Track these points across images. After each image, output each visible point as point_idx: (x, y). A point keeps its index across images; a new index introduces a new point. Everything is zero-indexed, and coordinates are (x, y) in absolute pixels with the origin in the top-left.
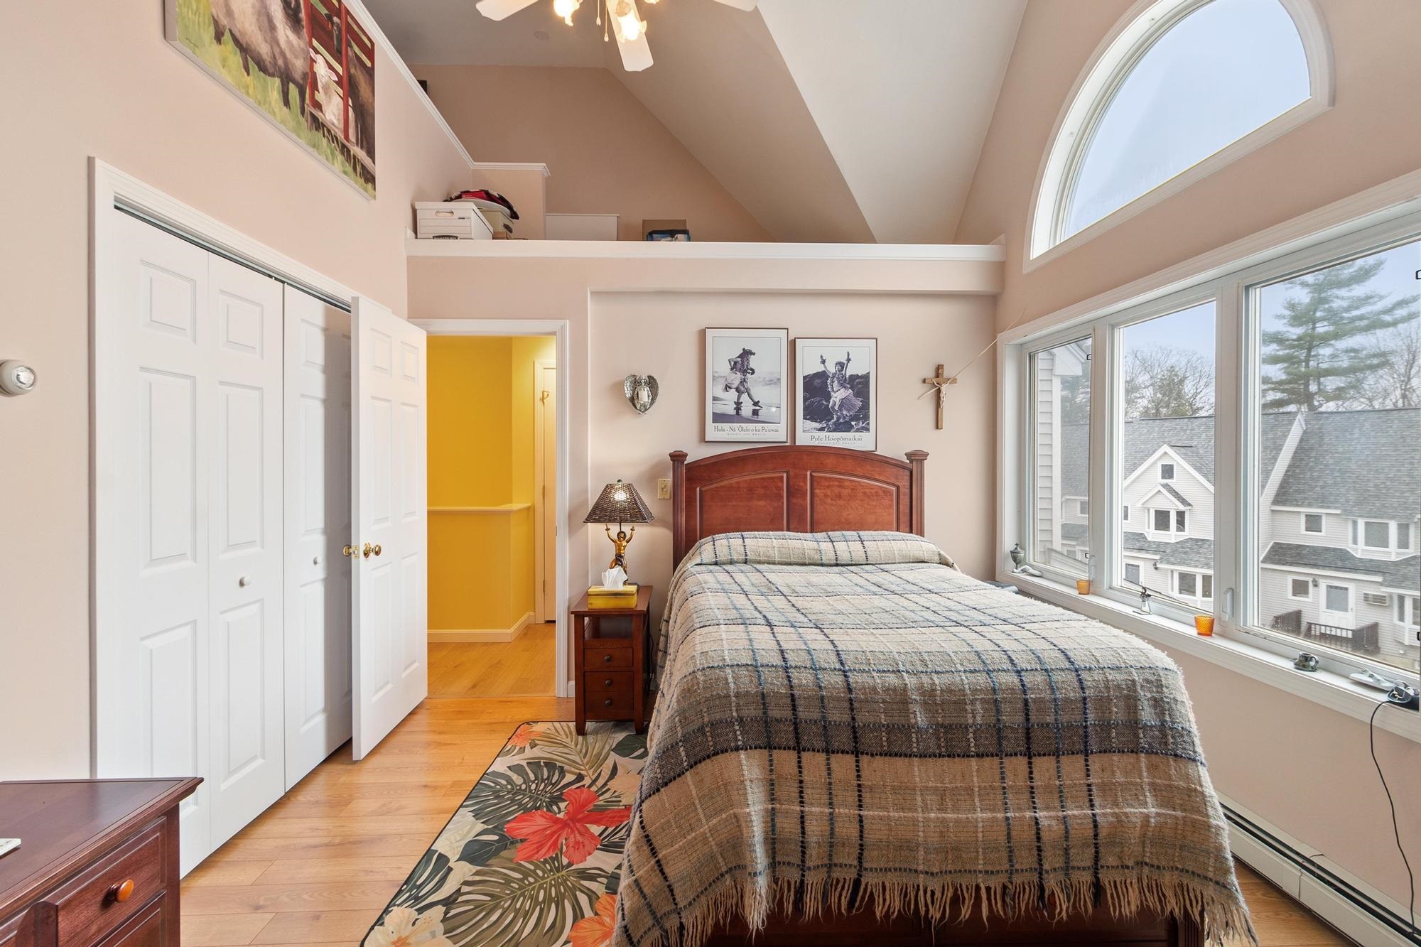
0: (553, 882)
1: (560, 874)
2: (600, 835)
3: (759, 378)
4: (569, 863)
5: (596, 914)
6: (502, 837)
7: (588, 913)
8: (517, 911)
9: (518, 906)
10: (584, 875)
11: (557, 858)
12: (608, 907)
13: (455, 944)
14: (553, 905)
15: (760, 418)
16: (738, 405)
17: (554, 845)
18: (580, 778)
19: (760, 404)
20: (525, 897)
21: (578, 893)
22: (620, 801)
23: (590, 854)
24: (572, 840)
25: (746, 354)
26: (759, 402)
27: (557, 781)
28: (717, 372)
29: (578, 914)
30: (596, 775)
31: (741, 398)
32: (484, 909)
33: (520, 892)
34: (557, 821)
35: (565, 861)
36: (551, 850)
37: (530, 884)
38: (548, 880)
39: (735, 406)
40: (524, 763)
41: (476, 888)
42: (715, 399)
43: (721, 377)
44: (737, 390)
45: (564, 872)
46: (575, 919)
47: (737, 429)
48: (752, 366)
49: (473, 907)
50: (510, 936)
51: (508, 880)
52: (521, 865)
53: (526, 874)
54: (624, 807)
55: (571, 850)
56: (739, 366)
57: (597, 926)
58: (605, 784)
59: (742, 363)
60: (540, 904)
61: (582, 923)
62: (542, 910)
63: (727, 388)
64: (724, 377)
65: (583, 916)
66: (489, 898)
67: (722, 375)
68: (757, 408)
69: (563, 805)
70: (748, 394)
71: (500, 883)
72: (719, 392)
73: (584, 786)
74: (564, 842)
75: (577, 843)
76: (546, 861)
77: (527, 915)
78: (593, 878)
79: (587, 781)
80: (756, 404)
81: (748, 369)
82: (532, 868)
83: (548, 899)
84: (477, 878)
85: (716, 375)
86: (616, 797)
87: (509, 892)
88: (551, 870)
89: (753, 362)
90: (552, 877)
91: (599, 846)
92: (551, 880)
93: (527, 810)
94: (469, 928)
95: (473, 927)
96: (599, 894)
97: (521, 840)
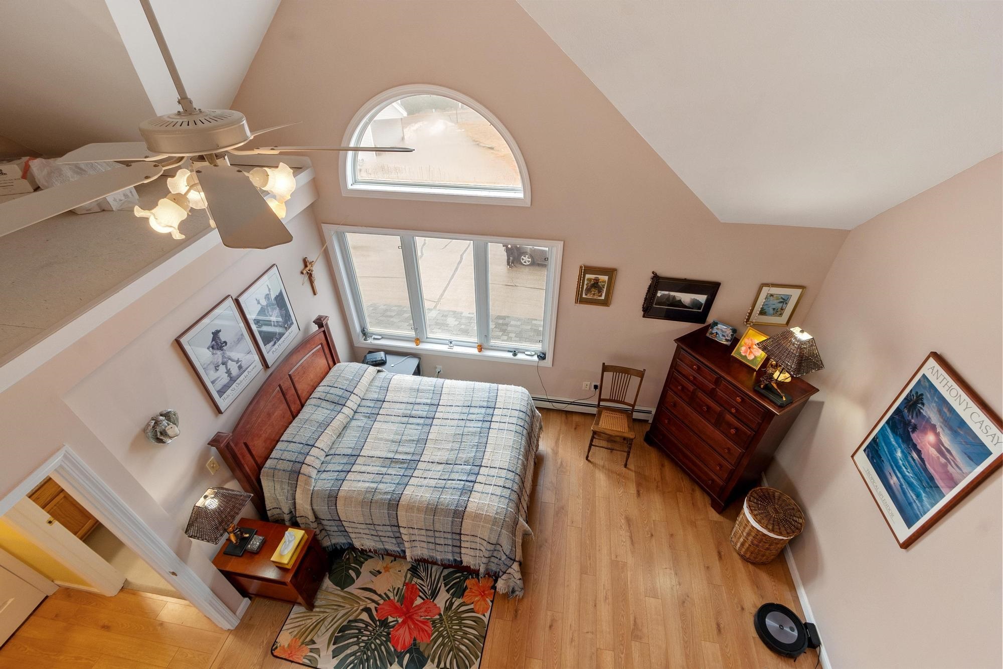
0: (449, 622)
1: (445, 620)
2: (423, 599)
3: (231, 343)
4: (439, 615)
5: (473, 603)
6: (409, 651)
7: (472, 606)
8: (462, 638)
9: (460, 638)
10: (448, 608)
11: (434, 622)
12: (470, 598)
13: (474, 664)
14: (463, 622)
15: (244, 368)
16: (228, 372)
17: (423, 623)
18: (367, 610)
19: (240, 360)
20: (455, 635)
21: (459, 611)
22: (399, 588)
23: (436, 605)
24: (422, 614)
25: (216, 334)
26: (238, 359)
27: (364, 624)
28: (204, 364)
29: (472, 611)
30: (367, 600)
31: (228, 366)
32: (457, 654)
33: (451, 638)
34: (404, 622)
35: (438, 617)
36: (428, 624)
37: (447, 633)
38: (447, 624)
39: (227, 374)
40: (332, 647)
41: (443, 660)
42: (213, 382)
43: (209, 364)
44: (223, 364)
45: (444, 617)
46: (474, 612)
47: (236, 387)
48: (223, 340)
49: (455, 660)
50: (476, 639)
51: (443, 644)
52: (433, 639)
53: (440, 635)
54: (405, 587)
55: (429, 614)
56: (215, 347)
57: (479, 603)
58: (380, 596)
59: (217, 343)
60: (461, 627)
61: (475, 610)
62: (464, 627)
63: (216, 368)
64: (211, 362)
65: (473, 609)
66: (452, 652)
67: (209, 363)
68: (239, 363)
69: (390, 619)
70: (231, 360)
71: (443, 648)
72: (213, 375)
73: (376, 608)
74: (423, 618)
75: (426, 611)
76: (435, 627)
77: (466, 633)
78: (451, 604)
79: (372, 606)
80: (238, 361)
81: (222, 344)
82: (437, 633)
83: (460, 624)
84: (436, 660)
85: (205, 366)
86: (393, 591)
87: (450, 643)
88: (441, 624)
89: (223, 337)
90: (446, 623)
91: (432, 600)
92: (448, 623)
93: (388, 640)
94: (467, 659)
95: (468, 658)
96: (462, 601)
97: (414, 641)
